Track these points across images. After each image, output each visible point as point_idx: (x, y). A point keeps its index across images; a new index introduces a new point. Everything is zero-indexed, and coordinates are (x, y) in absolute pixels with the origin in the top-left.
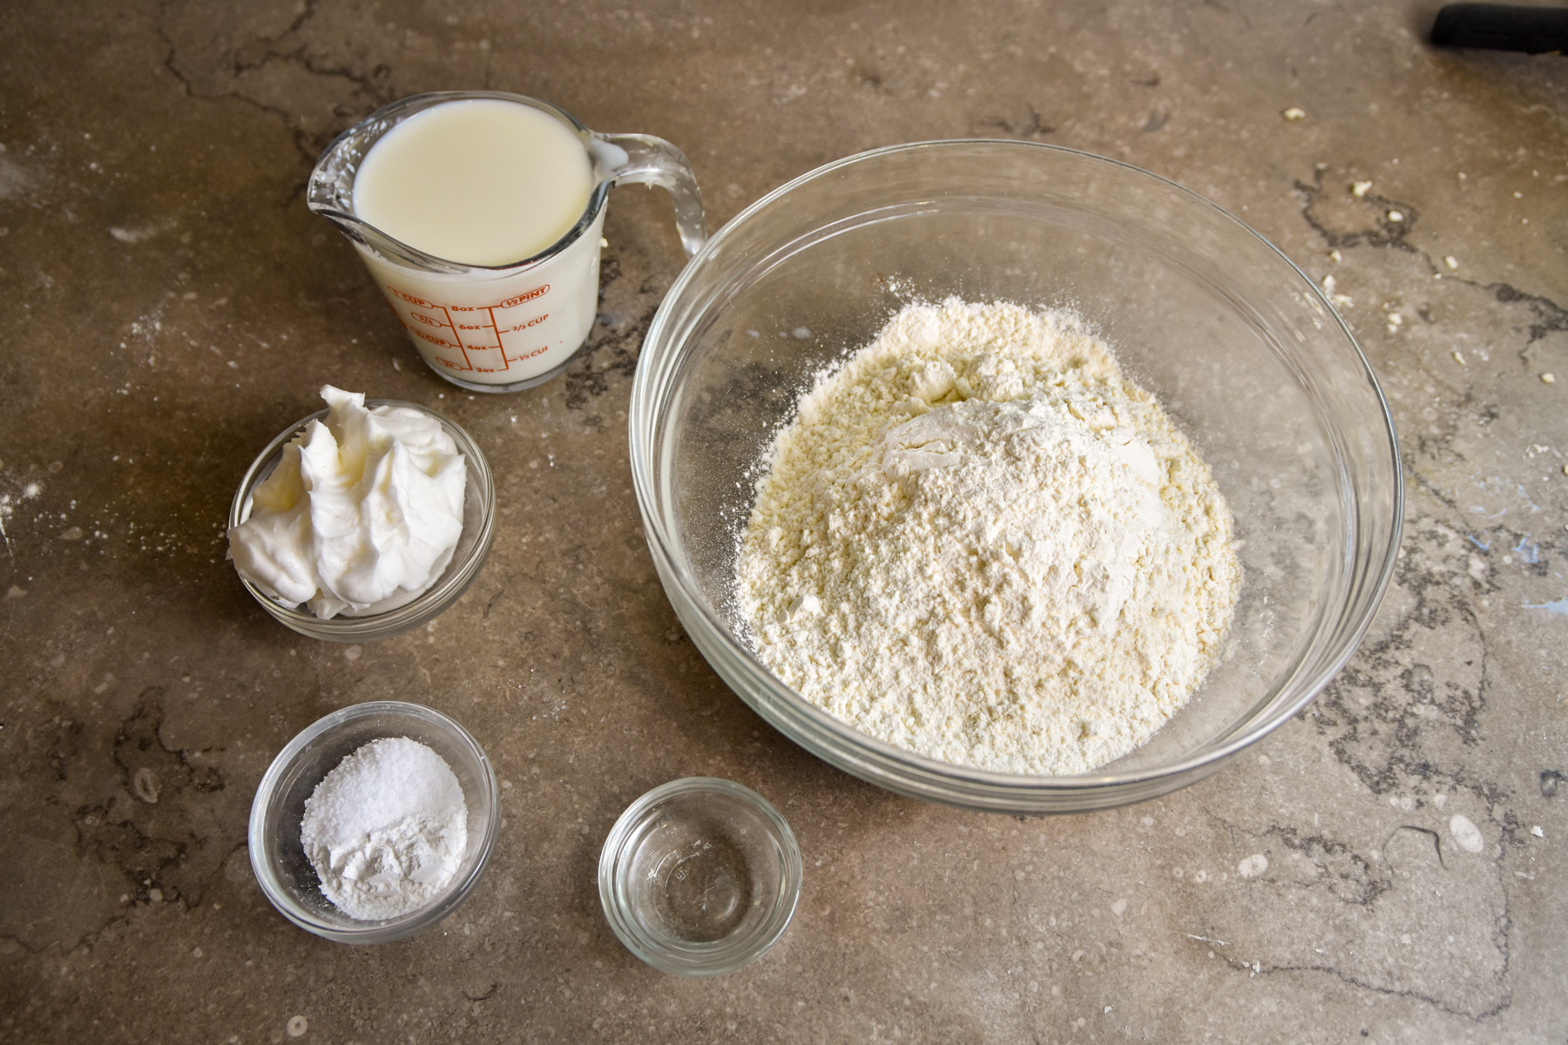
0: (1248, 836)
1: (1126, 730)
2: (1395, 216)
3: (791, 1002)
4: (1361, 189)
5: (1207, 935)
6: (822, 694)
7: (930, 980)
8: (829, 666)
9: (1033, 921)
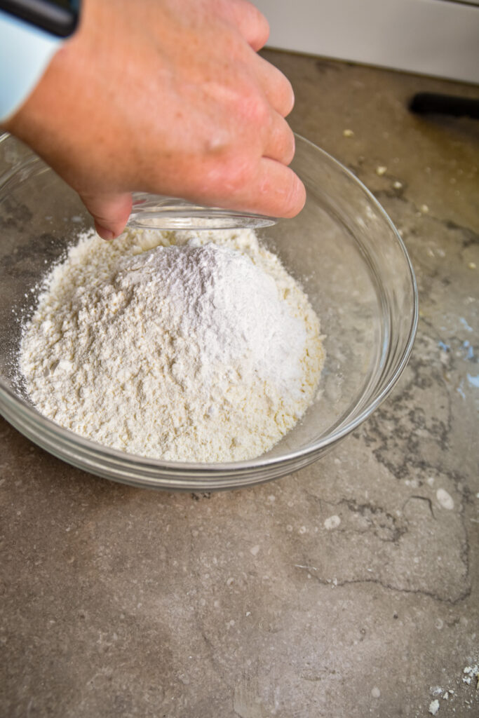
0: (329, 505)
1: (258, 442)
2: (398, 185)
3: (46, 621)
4: (381, 170)
5: (307, 565)
6: (68, 421)
7: (137, 602)
8: (74, 403)
9: (203, 561)
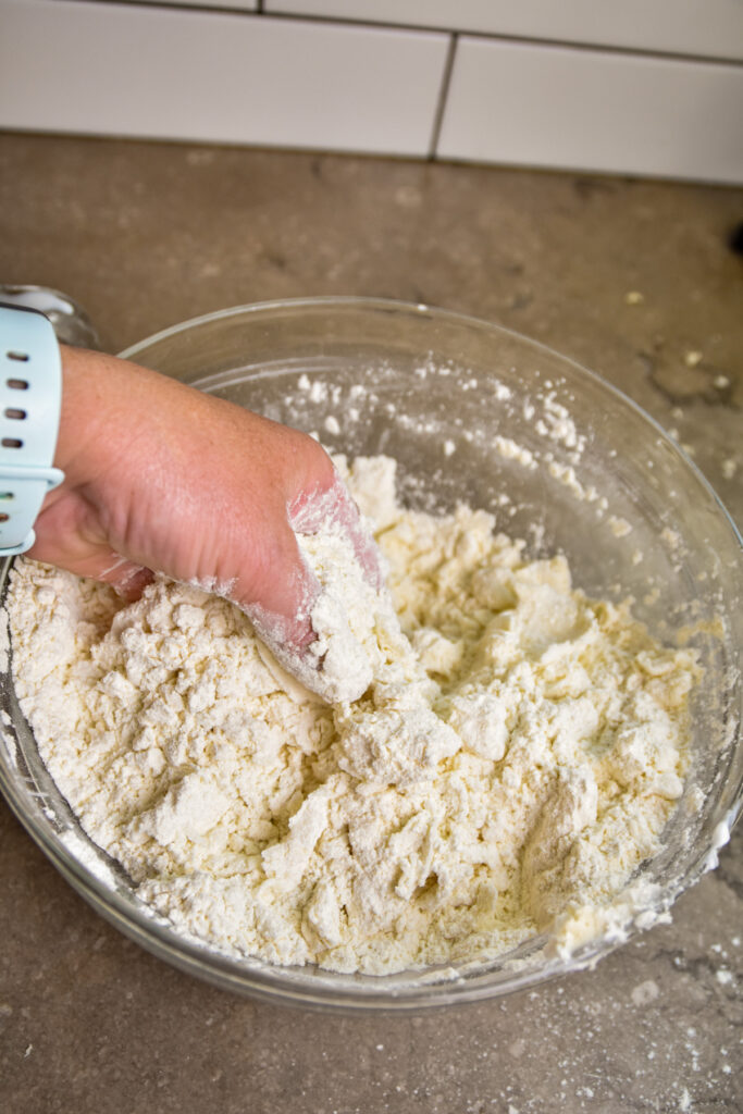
0: (637, 962)
2: (722, 381)
4: (693, 358)
9: (431, 1071)
